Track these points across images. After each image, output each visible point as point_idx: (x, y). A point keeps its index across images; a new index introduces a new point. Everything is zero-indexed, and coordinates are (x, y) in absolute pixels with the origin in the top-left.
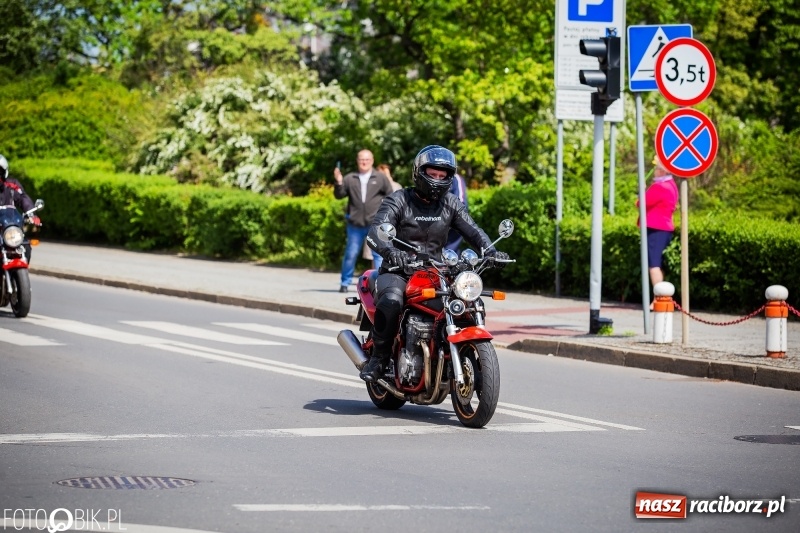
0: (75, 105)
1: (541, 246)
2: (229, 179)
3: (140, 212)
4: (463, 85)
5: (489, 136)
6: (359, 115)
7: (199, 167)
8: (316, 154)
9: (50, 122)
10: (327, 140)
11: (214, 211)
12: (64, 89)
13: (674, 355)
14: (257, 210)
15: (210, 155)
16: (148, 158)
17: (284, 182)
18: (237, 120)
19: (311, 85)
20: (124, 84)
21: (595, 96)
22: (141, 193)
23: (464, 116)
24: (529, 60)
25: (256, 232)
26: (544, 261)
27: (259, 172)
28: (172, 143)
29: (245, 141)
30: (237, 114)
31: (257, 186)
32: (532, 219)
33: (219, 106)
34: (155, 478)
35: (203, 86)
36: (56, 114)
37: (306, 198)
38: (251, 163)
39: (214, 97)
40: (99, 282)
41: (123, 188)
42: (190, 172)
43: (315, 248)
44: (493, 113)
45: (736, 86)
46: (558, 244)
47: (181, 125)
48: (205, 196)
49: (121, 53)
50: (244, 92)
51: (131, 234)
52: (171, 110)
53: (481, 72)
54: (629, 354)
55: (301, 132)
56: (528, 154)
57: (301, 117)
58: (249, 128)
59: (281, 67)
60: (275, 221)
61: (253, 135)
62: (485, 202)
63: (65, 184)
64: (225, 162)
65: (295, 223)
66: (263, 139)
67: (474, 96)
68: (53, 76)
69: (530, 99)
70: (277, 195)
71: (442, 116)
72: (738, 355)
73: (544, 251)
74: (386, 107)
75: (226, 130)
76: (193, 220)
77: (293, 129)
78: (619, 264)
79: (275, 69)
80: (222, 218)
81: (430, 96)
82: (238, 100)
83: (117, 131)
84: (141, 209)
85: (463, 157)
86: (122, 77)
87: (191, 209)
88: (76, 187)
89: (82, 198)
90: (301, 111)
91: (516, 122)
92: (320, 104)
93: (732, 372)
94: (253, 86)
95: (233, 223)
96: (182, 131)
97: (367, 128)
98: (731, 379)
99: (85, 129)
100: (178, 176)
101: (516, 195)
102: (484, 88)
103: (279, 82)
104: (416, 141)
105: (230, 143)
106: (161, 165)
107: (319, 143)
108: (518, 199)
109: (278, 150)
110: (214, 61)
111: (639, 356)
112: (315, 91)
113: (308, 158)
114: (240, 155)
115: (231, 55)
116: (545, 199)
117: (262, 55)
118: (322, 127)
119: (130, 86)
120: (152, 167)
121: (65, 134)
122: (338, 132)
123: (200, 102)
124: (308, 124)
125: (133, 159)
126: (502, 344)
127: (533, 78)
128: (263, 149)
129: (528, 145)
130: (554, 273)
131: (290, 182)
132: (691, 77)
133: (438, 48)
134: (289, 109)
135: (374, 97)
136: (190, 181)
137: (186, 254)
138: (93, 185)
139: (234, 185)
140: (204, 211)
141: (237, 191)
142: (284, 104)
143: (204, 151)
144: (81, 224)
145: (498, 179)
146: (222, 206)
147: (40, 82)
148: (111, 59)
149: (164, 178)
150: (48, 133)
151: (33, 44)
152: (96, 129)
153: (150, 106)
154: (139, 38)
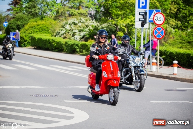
2: (73, 38)
4: (118, 21)
5: (123, 31)
6: (99, 26)
7: (67, 36)
8: (90, 33)
9: (39, 27)
11: (69, 44)
12: (42, 20)
13: (155, 74)
14: (78, 44)
15: (69, 33)
16: (58, 34)
17: (84, 39)
20: (54, 19)
21: (142, 23)
22: (56, 41)
23: (119, 27)
24: (132, 16)
25: (78, 49)
27: (79, 37)
28: (62, 31)
29: (76, 31)
30: (75, 26)
31: (78, 40)
33: (72, 24)
35: (69, 20)
36: (40, 25)
37: (87, 42)
38: (77, 35)
39: (71, 22)
40: (47, 58)
41: (52, 40)
43: (89, 52)
44: (124, 26)
47: (64, 28)
48: (68, 41)
49: (54, 13)
50: (76, 21)
51: (54, 48)
52: (62, 25)
53: (122, 19)
56: (131, 34)
57: (87, 26)
58: (77, 28)
60: (81, 46)
61: (78, 30)
63: (41, 39)
64: (72, 35)
65: (85, 47)
67: (121, 23)
68: (40, 18)
69: (132, 24)
70: (82, 41)
71: (114, 27)
72: (168, 74)
74: (104, 25)
75: (73, 29)
76: (66, 46)
77: (86, 29)
80: (71, 46)
81: (112, 23)
82: (75, 23)
83: (52, 29)
84: (56, 44)
85: (118, 35)
87: (65, 44)
88: (43, 39)
89: (45, 41)
91: (129, 28)
92: (91, 24)
93: (166, 77)
94: (78, 20)
95: (73, 47)
98: (166, 79)
99: (46, 28)
102: (123, 21)
103: (83, 19)
105: (73, 31)
106: (60, 35)
107: (91, 31)
109: (83, 33)
110: (72, 15)
112: (90, 21)
113: (88, 34)
114: (75, 34)
115: (75, 14)
116: (133, 43)
117: (81, 14)
118: (91, 28)
120: (58, 36)
121: (42, 29)
122: (94, 29)
123: (68, 23)
124: (88, 28)
125: (55, 34)
127: (133, 20)
128: (80, 32)
131: (85, 39)
133: (114, 14)
134: (85, 25)
135: (101, 23)
136: (65, 38)
137: (64, 53)
138: (47, 39)
140: (68, 44)
141: (74, 41)
142: (84, 24)
143: (68, 33)
144: (44, 46)
146: (71, 43)
147: (38, 19)
148: (52, 15)
149: (60, 38)
150: (39, 29)
151: (37, 11)
152: (48, 28)
153: (59, 24)
154: (57, 10)
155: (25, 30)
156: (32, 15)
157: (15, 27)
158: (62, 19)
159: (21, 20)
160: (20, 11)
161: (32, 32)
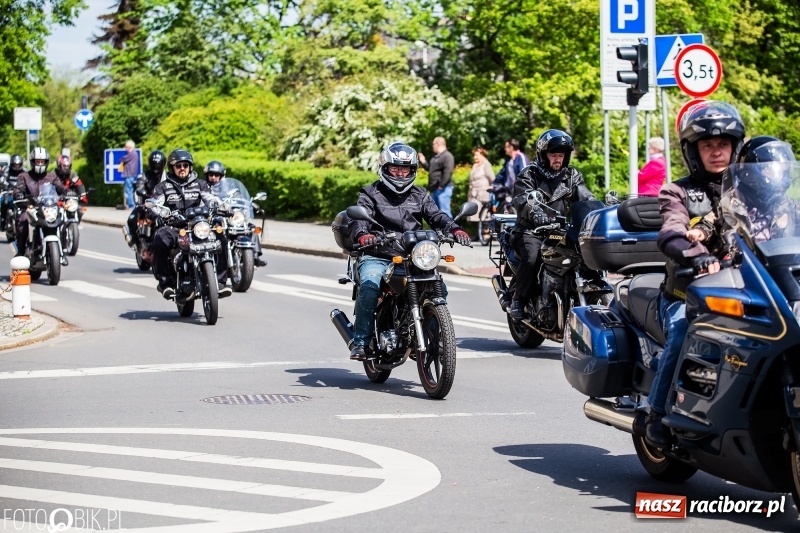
0: (237, 109)
2: (355, 163)
3: (286, 191)
4: (533, 85)
6: (454, 111)
7: (331, 154)
8: (420, 141)
9: (218, 123)
11: (342, 187)
12: (228, 98)
15: (339, 145)
16: (292, 148)
18: (360, 117)
19: (417, 88)
20: (274, 92)
21: (629, 91)
22: (286, 176)
23: (535, 110)
24: (586, 64)
28: (310, 136)
29: (367, 133)
30: (359, 113)
33: (346, 107)
34: (278, 396)
35: (334, 91)
36: (222, 117)
38: (371, 150)
39: (342, 100)
41: (273, 172)
42: (324, 158)
44: (559, 107)
45: (749, 81)
47: (316, 122)
48: (335, 177)
49: (272, 67)
50: (364, 95)
51: (280, 207)
52: (309, 111)
53: (546, 76)
55: (408, 126)
56: (585, 138)
57: (409, 113)
58: (369, 124)
59: (395, 75)
61: (372, 129)
64: (351, 150)
66: (380, 132)
67: (543, 93)
68: (219, 89)
69: (587, 94)
74: (475, 104)
75: (351, 126)
76: (327, 196)
77: (402, 123)
79: (389, 78)
80: (349, 193)
81: (508, 94)
82: (361, 104)
83: (268, 128)
84: (287, 188)
86: (275, 86)
87: (324, 187)
90: (409, 109)
91: (576, 113)
92: (424, 104)
94: (372, 91)
96: (316, 127)
97: (460, 121)
99: (245, 127)
100: (315, 161)
102: (550, 87)
103: (391, 86)
104: (499, 130)
105: (354, 135)
106: (302, 153)
107: (423, 133)
109: (392, 139)
110: (342, 72)
112: (420, 93)
114: (363, 144)
115: (356, 68)
116: (595, 172)
117: (380, 66)
118: (425, 122)
119: (279, 94)
120: (295, 155)
121: (229, 132)
122: (436, 124)
123: (331, 104)
124: (414, 119)
125: (281, 149)
127: (591, 79)
128: (380, 139)
129: (587, 131)
132: (703, 74)
133: (513, 57)
134: (400, 107)
135: (465, 97)
136: (324, 165)
137: (322, 222)
138: (250, 170)
139: (358, 168)
140: (334, 189)
141: (361, 172)
142: (395, 103)
143: (334, 142)
146: (348, 184)
147: (210, 93)
148: (265, 73)
149: (305, 163)
150: (216, 131)
151: (206, 63)
152: (253, 127)
153: (294, 108)
154: (286, 56)
155: (162, 141)
156: (185, 77)
157: (121, 130)
158: (306, 87)
159: (143, 98)
160: (139, 63)
161: (188, 145)
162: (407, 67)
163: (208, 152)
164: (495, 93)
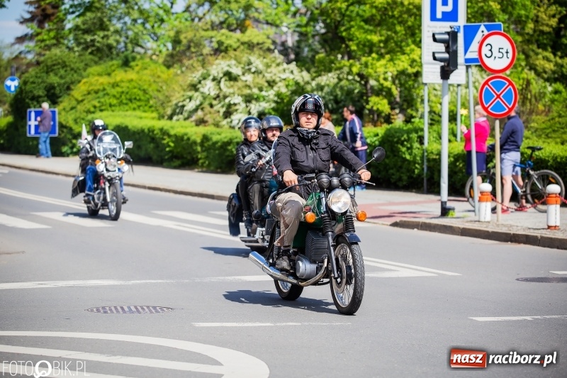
1: (415, 162)
2: (228, 123)
3: (172, 144)
4: (371, 63)
5: (388, 94)
6: (308, 83)
7: (209, 116)
8: (280, 107)
9: (119, 90)
10: (287, 99)
11: (216, 142)
12: (127, 69)
13: (490, 229)
15: (215, 108)
16: (178, 111)
18: (232, 86)
19: (278, 65)
20: (165, 65)
21: (443, 68)
22: (172, 132)
23: (372, 82)
26: (416, 171)
28: (193, 102)
29: (237, 99)
30: (232, 83)
32: (409, 146)
33: (221, 78)
35: (212, 65)
36: (122, 84)
38: (241, 113)
39: (218, 72)
40: (144, 187)
41: (161, 130)
42: (203, 119)
44: (390, 80)
46: (425, 161)
47: (197, 90)
48: (211, 134)
49: (165, 46)
50: (236, 69)
51: (166, 157)
52: (191, 81)
53: (381, 56)
54: (463, 228)
55: (271, 94)
56: (412, 105)
57: (272, 84)
58: (239, 92)
59: (261, 53)
61: (242, 96)
62: (380, 135)
63: (126, 127)
64: (224, 112)
66: (248, 98)
67: (378, 70)
68: (120, 62)
69: (414, 70)
72: (530, 229)
73: (417, 165)
75: (225, 93)
76: (204, 149)
77: (266, 91)
78: (463, 172)
79: (256, 56)
80: (222, 147)
81: (351, 70)
82: (233, 75)
83: (159, 94)
84: (173, 142)
85: (372, 107)
87: (202, 142)
88: (133, 129)
90: (271, 80)
92: (283, 76)
93: (525, 239)
94: (242, 66)
95: (228, 150)
96: (197, 94)
97: (313, 91)
98: (525, 243)
99: (141, 93)
100: (196, 121)
101: (400, 130)
102: (384, 65)
103: (258, 63)
105: (227, 101)
106: (186, 114)
107: (282, 99)
108: (400, 132)
109: (257, 104)
110: (220, 50)
111: (469, 229)
112: (281, 68)
113: (275, 110)
114: (234, 108)
115: (231, 46)
116: (417, 132)
117: (251, 46)
118: (284, 90)
119: (168, 67)
120: (181, 116)
121: (128, 97)
122: (293, 93)
123: (209, 75)
124: (276, 88)
125: (169, 111)
126: (386, 223)
127: (417, 58)
128: (248, 104)
129: (413, 99)
130: (423, 179)
133: (355, 41)
134: (264, 79)
135: (315, 72)
136: (203, 124)
137: (200, 170)
138: (144, 127)
139: (230, 127)
140: (210, 143)
141: (232, 130)
142: (261, 76)
143: (212, 106)
145: (393, 121)
146: (221, 140)
147: (113, 65)
148: (158, 49)
149: (188, 122)
150: (118, 96)
151: (111, 41)
152: (147, 93)
153: (180, 79)
154: (175, 36)
155: (74, 103)
156: (95, 52)
157: (41, 93)
158: (191, 62)
159: (59, 69)
160: (57, 40)
161: (95, 107)
162: (272, 47)
163: (110, 113)
164: (340, 68)
